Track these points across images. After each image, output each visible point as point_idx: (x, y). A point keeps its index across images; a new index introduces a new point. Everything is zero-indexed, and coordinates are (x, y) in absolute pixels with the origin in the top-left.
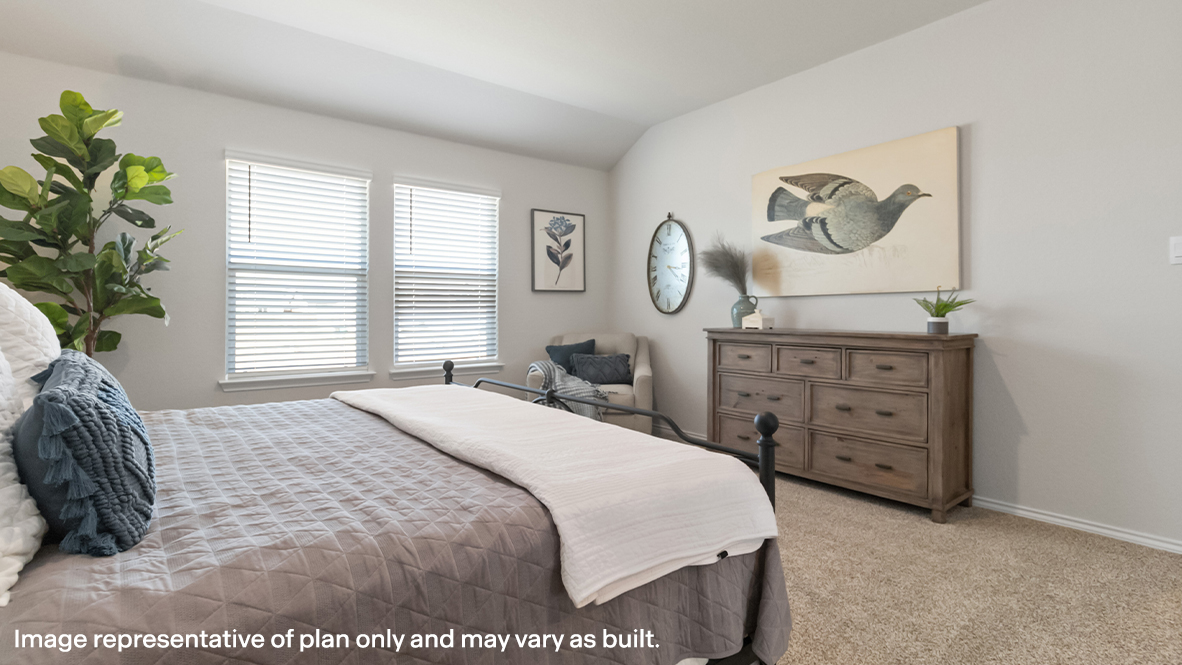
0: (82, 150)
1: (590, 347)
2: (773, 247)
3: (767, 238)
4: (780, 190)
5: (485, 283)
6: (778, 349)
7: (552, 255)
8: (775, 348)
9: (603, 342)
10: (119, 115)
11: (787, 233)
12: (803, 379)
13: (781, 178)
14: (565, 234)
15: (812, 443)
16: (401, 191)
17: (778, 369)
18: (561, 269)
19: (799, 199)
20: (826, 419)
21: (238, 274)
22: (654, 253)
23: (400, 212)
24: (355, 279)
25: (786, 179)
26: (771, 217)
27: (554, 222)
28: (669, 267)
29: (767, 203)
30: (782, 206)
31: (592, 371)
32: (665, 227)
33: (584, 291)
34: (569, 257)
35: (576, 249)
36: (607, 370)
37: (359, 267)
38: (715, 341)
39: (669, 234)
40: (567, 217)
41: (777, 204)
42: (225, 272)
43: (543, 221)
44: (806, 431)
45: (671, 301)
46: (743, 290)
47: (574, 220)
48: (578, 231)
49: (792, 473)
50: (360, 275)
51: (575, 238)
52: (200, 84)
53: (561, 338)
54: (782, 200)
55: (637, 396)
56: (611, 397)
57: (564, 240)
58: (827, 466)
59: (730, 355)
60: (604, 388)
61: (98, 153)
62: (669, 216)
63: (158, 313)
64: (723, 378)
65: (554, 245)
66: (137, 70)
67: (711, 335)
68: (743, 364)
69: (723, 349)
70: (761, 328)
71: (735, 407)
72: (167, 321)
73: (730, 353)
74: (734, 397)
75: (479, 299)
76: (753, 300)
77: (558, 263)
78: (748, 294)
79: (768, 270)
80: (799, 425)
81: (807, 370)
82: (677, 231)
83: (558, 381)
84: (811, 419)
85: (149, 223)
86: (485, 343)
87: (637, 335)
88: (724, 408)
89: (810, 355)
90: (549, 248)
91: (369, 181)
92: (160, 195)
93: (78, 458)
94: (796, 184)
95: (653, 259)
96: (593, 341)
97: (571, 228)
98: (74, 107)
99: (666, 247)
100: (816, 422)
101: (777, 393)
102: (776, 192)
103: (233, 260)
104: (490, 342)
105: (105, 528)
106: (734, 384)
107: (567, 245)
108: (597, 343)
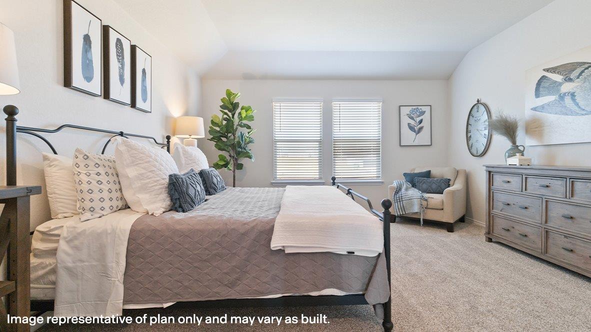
0: (231, 107)
1: (428, 174)
2: (538, 114)
3: (534, 109)
4: (544, 77)
5: (376, 143)
6: (526, 178)
7: (411, 128)
8: (524, 177)
9: (436, 172)
10: (239, 94)
11: (548, 105)
12: (541, 197)
13: (544, 70)
14: (419, 116)
15: (547, 238)
16: (335, 105)
17: (526, 190)
18: (416, 135)
19: (556, 82)
20: (556, 222)
21: (277, 143)
22: (470, 123)
23: (336, 114)
24: (318, 143)
25: (547, 70)
26: (537, 95)
27: (413, 111)
28: (477, 130)
29: (535, 86)
30: (544, 87)
31: (425, 186)
32: (476, 107)
33: (431, 145)
34: (421, 129)
35: (426, 124)
36: (434, 186)
37: (319, 138)
38: (490, 172)
39: (478, 112)
40: (419, 107)
41: (541, 85)
42: (273, 143)
43: (405, 111)
44: (543, 229)
45: (479, 149)
46: (514, 142)
47: (424, 109)
48: (427, 115)
49: (533, 254)
50: (320, 142)
51: (426, 117)
52: (265, 77)
53: (414, 169)
54: (545, 84)
55: (444, 200)
56: (429, 200)
57: (418, 119)
58: (556, 252)
59: (498, 180)
60: (426, 195)
61: (235, 106)
62: (478, 101)
63: (250, 157)
64: (495, 194)
65: (412, 122)
66: (248, 77)
67: (487, 168)
68: (506, 186)
69: (494, 176)
70: (518, 165)
71: (501, 211)
72: (253, 160)
73: (498, 179)
74: (501, 206)
75: (372, 150)
76: (521, 148)
77: (415, 131)
78: (518, 144)
79: (535, 128)
80: (539, 225)
81: (544, 191)
82: (482, 108)
83: (403, 190)
84: (546, 222)
85: (249, 127)
86: (376, 171)
87: (458, 168)
88: (495, 211)
89: (546, 182)
90: (409, 124)
91: (322, 103)
92: (251, 118)
93: (175, 189)
94: (554, 72)
95: (469, 126)
96: (430, 171)
97: (423, 113)
98: (229, 94)
99: (476, 119)
100: (550, 224)
101: (526, 205)
102: (541, 79)
103: (276, 138)
104: (378, 170)
105: (180, 206)
106: (500, 198)
107: (421, 122)
108: (432, 172)
